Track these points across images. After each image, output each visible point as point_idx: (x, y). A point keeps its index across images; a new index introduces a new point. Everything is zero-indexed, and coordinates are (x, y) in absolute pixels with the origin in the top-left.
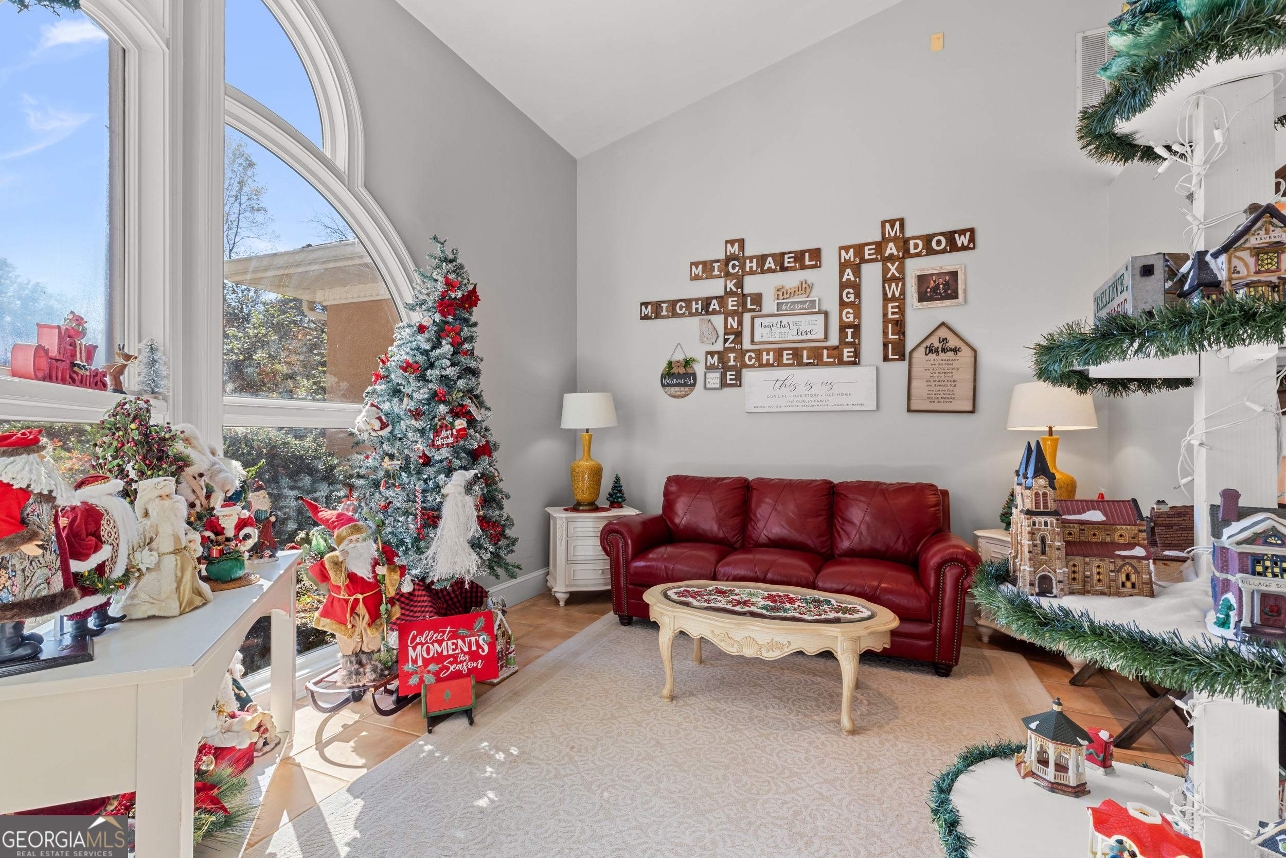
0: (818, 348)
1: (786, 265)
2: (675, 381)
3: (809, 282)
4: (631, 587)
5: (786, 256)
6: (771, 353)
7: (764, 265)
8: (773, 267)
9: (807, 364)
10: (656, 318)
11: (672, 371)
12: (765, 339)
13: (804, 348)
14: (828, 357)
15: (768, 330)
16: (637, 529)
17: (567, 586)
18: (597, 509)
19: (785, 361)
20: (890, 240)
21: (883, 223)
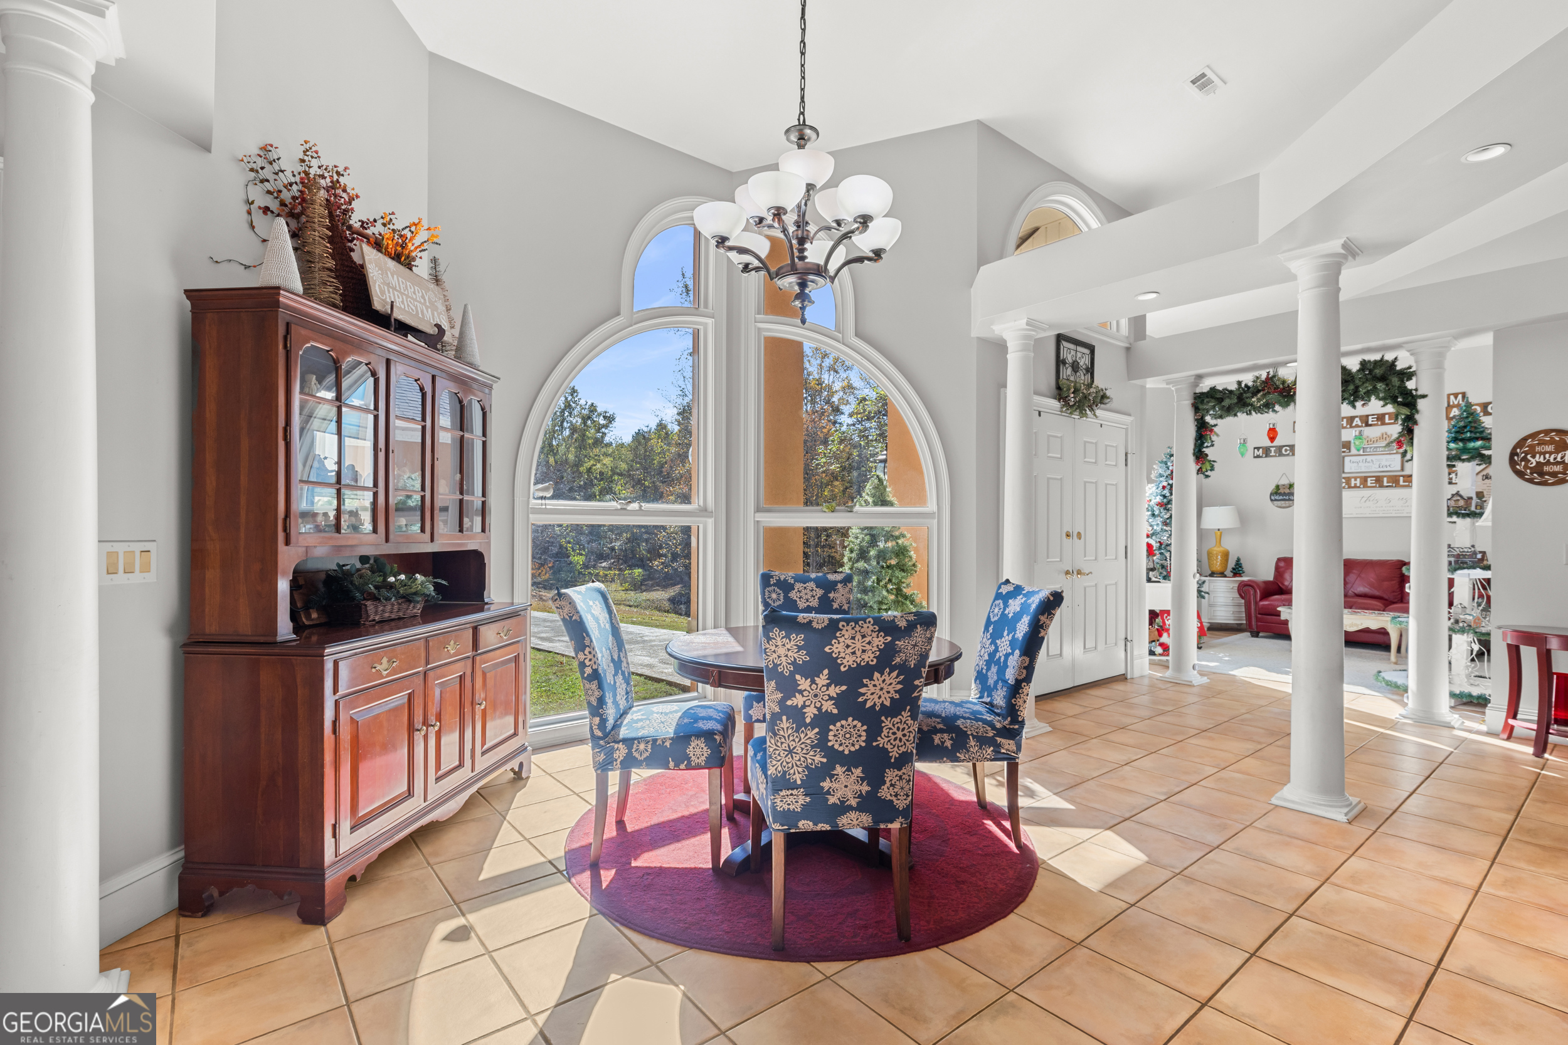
0: (1396, 476)
1: (1370, 422)
2: (1281, 497)
3: (1389, 434)
4: (1259, 616)
5: (1370, 417)
6: (1358, 480)
7: (1352, 422)
8: (1360, 424)
9: (1387, 486)
10: (1266, 457)
11: (1279, 491)
12: (1353, 471)
13: (1385, 476)
14: (1404, 482)
15: (1355, 464)
16: (1262, 585)
17: (1209, 619)
18: (1225, 576)
19: (1369, 485)
20: (1454, 406)
21: (1449, 396)
